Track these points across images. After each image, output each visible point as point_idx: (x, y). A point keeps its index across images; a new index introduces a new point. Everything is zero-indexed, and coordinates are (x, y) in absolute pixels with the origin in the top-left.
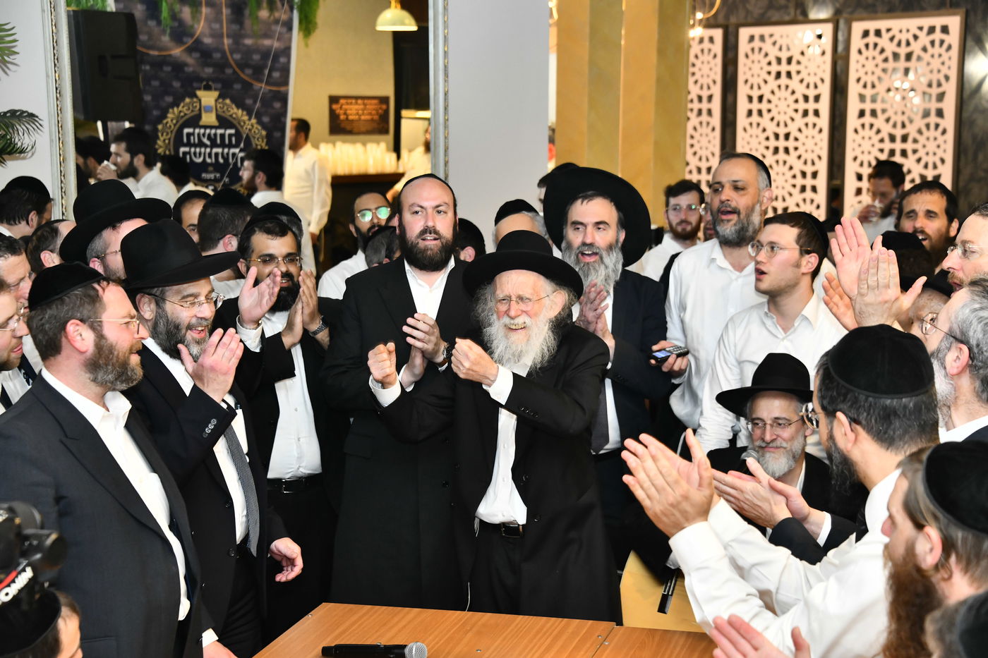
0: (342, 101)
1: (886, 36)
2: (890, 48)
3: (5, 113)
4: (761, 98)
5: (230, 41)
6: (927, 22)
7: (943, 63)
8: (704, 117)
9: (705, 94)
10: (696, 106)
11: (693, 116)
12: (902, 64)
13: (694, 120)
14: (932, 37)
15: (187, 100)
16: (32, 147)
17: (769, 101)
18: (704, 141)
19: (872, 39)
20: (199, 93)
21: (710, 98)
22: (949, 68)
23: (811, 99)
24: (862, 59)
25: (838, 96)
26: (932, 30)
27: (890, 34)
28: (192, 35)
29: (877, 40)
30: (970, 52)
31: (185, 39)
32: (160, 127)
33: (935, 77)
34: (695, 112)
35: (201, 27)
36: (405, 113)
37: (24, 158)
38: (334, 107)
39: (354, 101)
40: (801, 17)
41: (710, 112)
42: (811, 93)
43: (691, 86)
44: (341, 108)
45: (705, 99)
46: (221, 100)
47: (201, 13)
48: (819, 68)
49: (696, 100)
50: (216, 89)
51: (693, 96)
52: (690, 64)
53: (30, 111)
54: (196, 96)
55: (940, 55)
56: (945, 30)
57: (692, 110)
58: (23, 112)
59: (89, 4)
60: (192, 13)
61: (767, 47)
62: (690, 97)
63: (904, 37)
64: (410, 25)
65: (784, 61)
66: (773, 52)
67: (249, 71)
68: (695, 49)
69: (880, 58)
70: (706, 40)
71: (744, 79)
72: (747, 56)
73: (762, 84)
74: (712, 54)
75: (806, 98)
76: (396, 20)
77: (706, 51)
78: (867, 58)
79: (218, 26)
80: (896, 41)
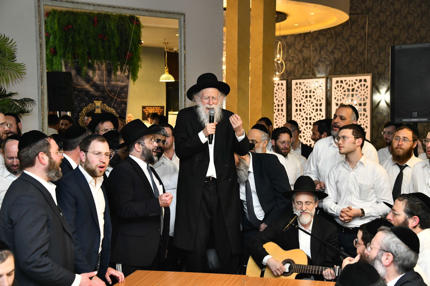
0: (147, 108)
1: (344, 83)
2: (346, 87)
3: (22, 99)
4: (300, 105)
5: (107, 83)
6: (359, 78)
7: (365, 92)
8: (280, 112)
9: (280, 104)
10: (277, 108)
11: (276, 111)
12: (351, 93)
13: (276, 113)
14: (361, 83)
15: (90, 104)
16: (32, 111)
17: (304, 106)
18: (280, 120)
19: (339, 84)
20: (95, 102)
21: (282, 105)
22: (367, 94)
23: (319, 105)
24: (336, 91)
25: (328, 106)
26: (361, 81)
27: (346, 82)
28: (92, 81)
29: (341, 84)
30: (375, 92)
31: (90, 82)
32: (80, 114)
33: (362, 97)
34: (277, 110)
35: (96, 79)
36: (169, 113)
37: (29, 115)
38: (144, 110)
39: (151, 108)
40: (314, 76)
41: (282, 110)
42: (319, 103)
43: (275, 101)
44: (146, 110)
45: (280, 106)
46: (102, 104)
47: (96, 73)
48: (321, 94)
49: (277, 106)
50: (101, 100)
51: (276, 104)
52: (274, 93)
53: (32, 99)
54: (94, 103)
55: (364, 90)
56: (365, 81)
57: (275, 109)
58: (29, 99)
59: (56, 70)
60: (93, 73)
61: (302, 87)
63: (351, 83)
64: (172, 79)
65: (308, 92)
66: (305, 89)
67: (113, 94)
68: (276, 87)
69: (343, 91)
70: (280, 84)
71: (294, 98)
72: (295, 90)
73: (301, 100)
74: (282, 89)
75: (317, 105)
76: (167, 78)
77: (280, 88)
78: (338, 91)
79: (102, 77)
80: (348, 85)
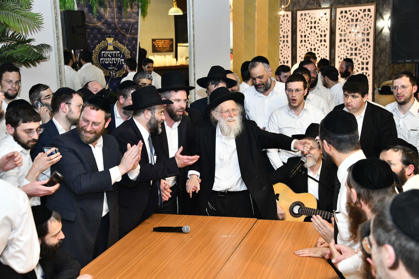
0: (156, 41)
1: (349, 13)
2: (350, 17)
3: (39, 45)
4: (305, 36)
5: (117, 20)
6: (363, 8)
7: (369, 22)
8: (285, 43)
9: (285, 35)
10: (282, 39)
11: (281, 43)
12: (354, 23)
13: (282, 45)
14: (365, 13)
15: (103, 41)
16: (49, 57)
17: (308, 37)
18: (286, 51)
19: (344, 14)
20: (107, 39)
21: (287, 36)
22: (371, 24)
23: (323, 36)
24: (340, 21)
25: (332, 35)
26: (365, 10)
27: (350, 12)
28: (104, 18)
29: (346, 14)
30: (378, 19)
32: (93, 51)
33: (366, 27)
34: (282, 41)
35: (107, 15)
36: (179, 44)
37: (46, 61)
38: (154, 43)
39: (161, 40)
40: (319, 7)
41: (287, 41)
42: (323, 34)
43: (281, 32)
44: (156, 43)
45: (285, 37)
46: (114, 41)
47: (107, 10)
48: (325, 25)
49: (282, 37)
50: (113, 37)
51: (281, 36)
52: (280, 24)
53: (48, 44)
54: (106, 40)
55: (368, 20)
56: (369, 10)
57: (281, 41)
58: (46, 45)
59: (69, 8)
60: (104, 10)
61: (307, 18)
62: (280, 36)
63: (355, 13)
64: (181, 13)
65: (313, 23)
66: (309, 20)
67: (124, 30)
68: (282, 19)
69: (347, 21)
70: (286, 16)
71: (299, 29)
72: (300, 21)
73: (306, 31)
74: (288, 21)
75: (321, 36)
76: (175, 11)
77: (286, 20)
78: (342, 21)
79: (113, 15)
80: (352, 15)
